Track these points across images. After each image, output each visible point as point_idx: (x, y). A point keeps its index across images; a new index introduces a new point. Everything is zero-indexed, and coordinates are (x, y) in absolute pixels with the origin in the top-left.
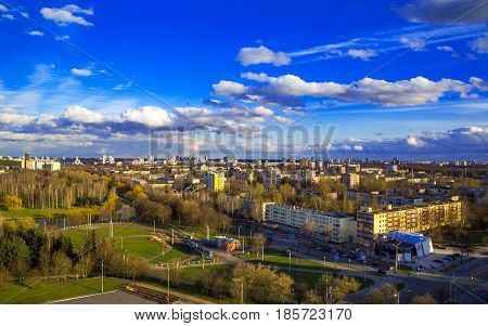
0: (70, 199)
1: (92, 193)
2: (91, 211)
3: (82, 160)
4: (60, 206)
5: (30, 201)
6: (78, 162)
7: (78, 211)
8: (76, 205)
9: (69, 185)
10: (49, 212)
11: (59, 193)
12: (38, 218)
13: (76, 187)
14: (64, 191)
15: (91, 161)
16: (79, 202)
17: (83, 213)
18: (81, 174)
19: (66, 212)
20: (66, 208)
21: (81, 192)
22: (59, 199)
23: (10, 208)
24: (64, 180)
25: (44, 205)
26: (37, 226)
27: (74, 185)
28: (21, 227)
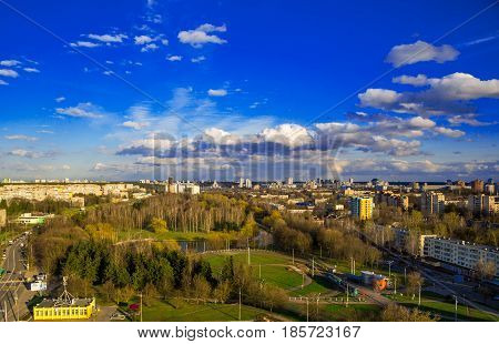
0: (209, 224)
1: (230, 218)
2: (229, 236)
3: (220, 183)
4: (199, 230)
5: (174, 224)
6: (216, 185)
7: (216, 236)
8: (214, 230)
9: (208, 209)
10: (190, 235)
11: (199, 217)
12: (180, 241)
13: (215, 211)
14: (203, 214)
15: (228, 184)
16: (218, 227)
17: (222, 237)
18: (219, 198)
19: (205, 236)
20: (205, 232)
21: (219, 216)
22: (199, 223)
23: (157, 230)
24: (203, 203)
25: (185, 228)
26: (180, 248)
27: (212, 209)
28: (166, 248)
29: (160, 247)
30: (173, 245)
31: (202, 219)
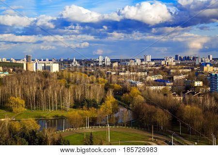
0: (69, 101)
1: (90, 95)
2: (89, 113)
3: (80, 61)
4: (59, 108)
5: (32, 103)
6: (75, 64)
7: (76, 113)
8: (74, 107)
9: (67, 87)
10: (50, 114)
11: (58, 94)
12: (39, 120)
13: (74, 88)
14: (63, 93)
15: (87, 63)
16: (78, 104)
17: (81, 115)
18: (78, 75)
19: (65, 114)
20: (65, 110)
21: (79, 93)
22: (59, 101)
23: (15, 109)
24: (63, 82)
25: (44, 106)
26: (38, 127)
27: (72, 86)
28: (24, 128)
29: (17, 126)
30: (31, 124)
31: (61, 97)
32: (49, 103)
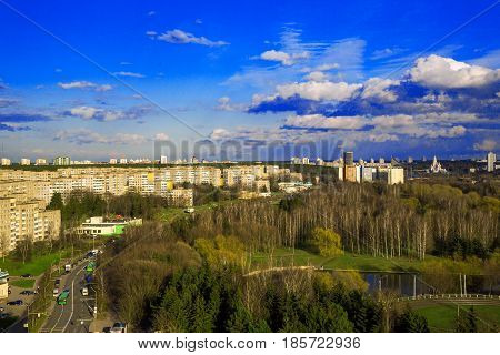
0: (423, 242)
1: (468, 231)
2: (467, 267)
3: (444, 163)
4: (405, 254)
5: (353, 240)
6: (436, 167)
7: (439, 265)
8: (435, 253)
9: (421, 212)
10: (387, 262)
11: (402, 227)
13: (434, 217)
14: (412, 225)
15: (462, 166)
16: (441, 248)
17: (450, 269)
18: (444, 192)
19: (416, 265)
20: (416, 257)
21: (445, 226)
22: (404, 239)
23: (323, 250)
24: (412, 202)
25: (376, 249)
26: (366, 286)
27: (430, 212)
28: (340, 286)
29: (328, 282)
30: (352, 279)
31: (409, 233)
32: (384, 241)
